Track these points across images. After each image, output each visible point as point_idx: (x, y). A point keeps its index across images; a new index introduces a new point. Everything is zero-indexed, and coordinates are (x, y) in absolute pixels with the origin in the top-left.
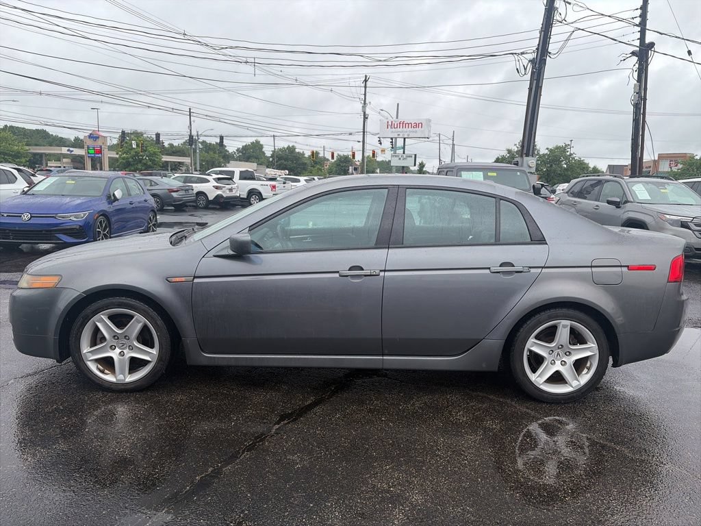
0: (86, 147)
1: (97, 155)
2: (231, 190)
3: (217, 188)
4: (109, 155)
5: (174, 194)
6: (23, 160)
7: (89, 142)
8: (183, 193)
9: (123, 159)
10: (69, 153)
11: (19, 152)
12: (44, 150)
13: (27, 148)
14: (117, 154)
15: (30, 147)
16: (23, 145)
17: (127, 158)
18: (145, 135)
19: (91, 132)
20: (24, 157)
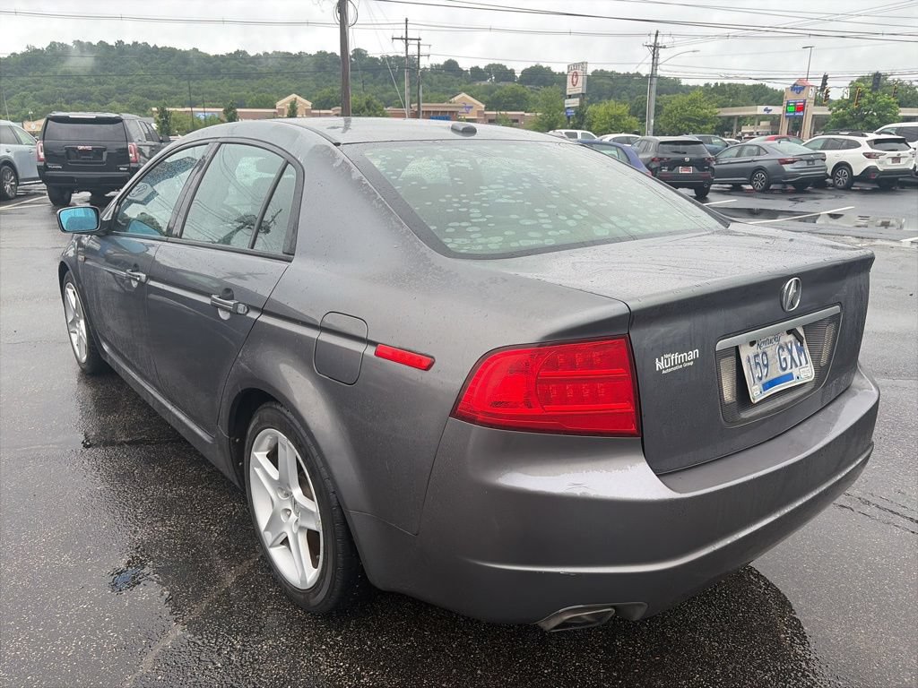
0: (785, 103)
1: (797, 114)
2: (896, 159)
3: (869, 156)
4: (815, 113)
5: (787, 168)
6: (709, 126)
7: (791, 97)
8: (804, 164)
9: (837, 116)
10: (766, 113)
11: (706, 117)
12: (738, 111)
13: (717, 110)
14: (830, 110)
15: (720, 109)
16: (712, 108)
17: (843, 115)
18: (890, 79)
19: (793, 82)
20: (711, 123)
